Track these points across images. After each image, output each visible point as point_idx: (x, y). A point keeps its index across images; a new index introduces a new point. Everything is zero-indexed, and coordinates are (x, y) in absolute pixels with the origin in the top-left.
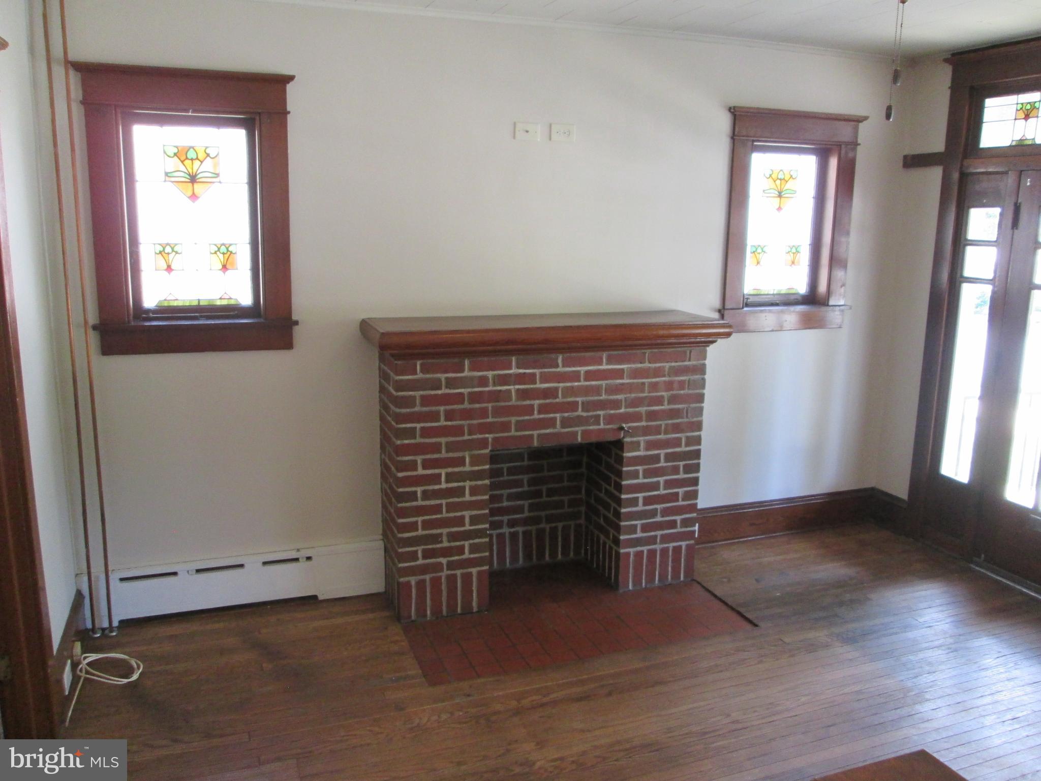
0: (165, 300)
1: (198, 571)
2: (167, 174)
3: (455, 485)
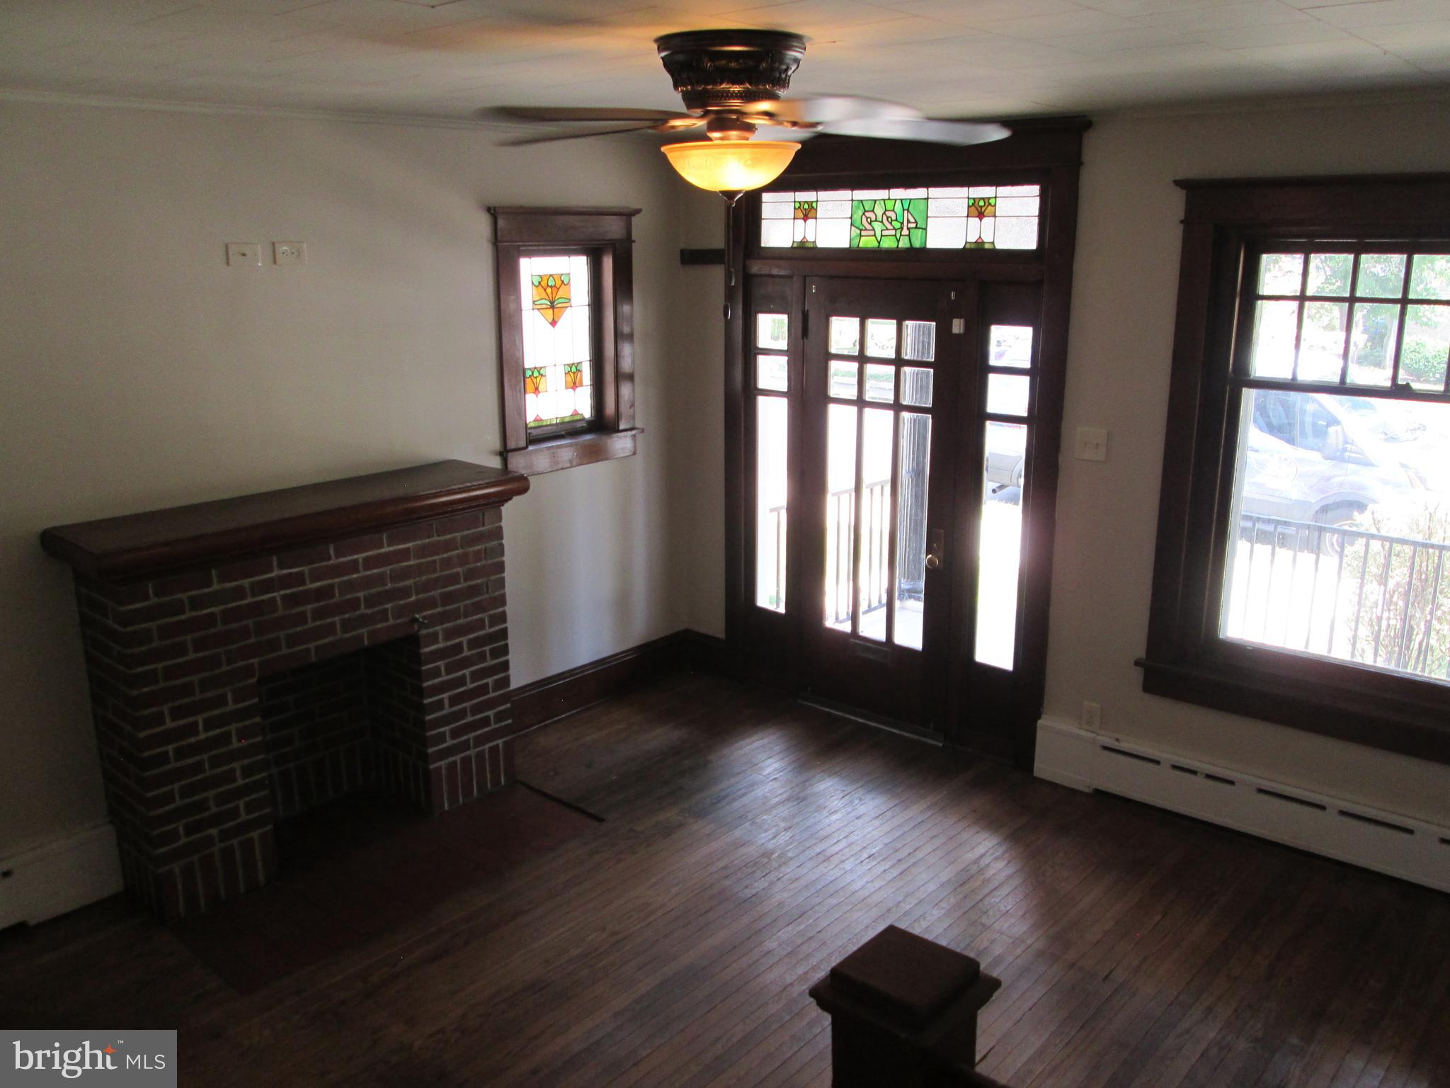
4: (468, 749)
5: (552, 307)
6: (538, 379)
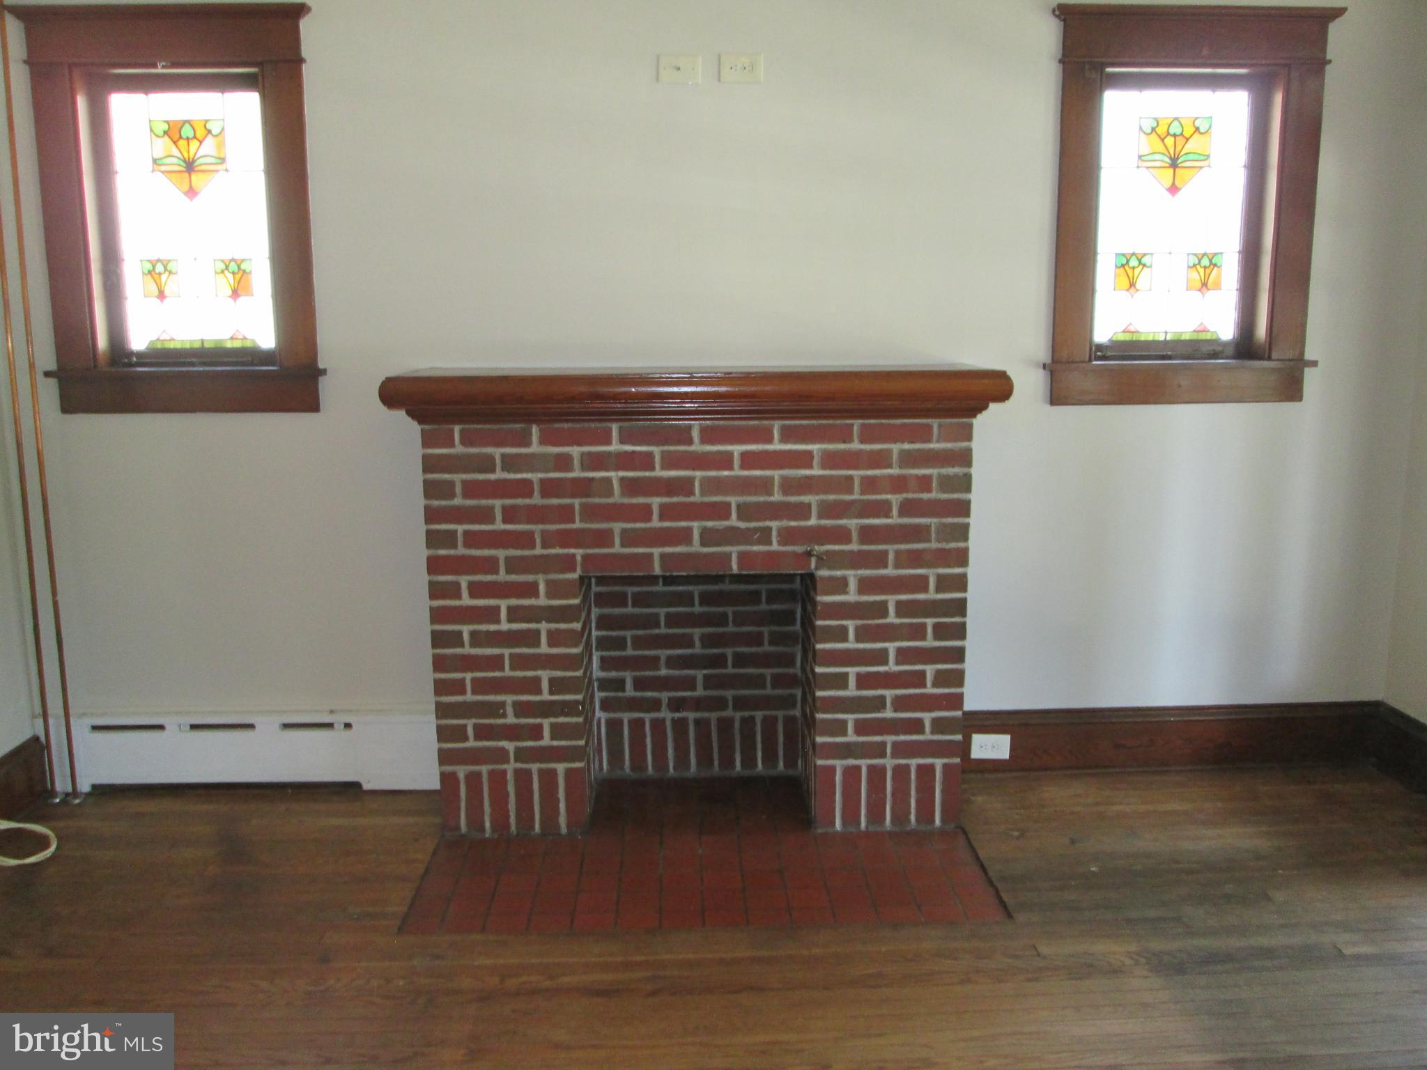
0: (158, 340)
1: (194, 727)
2: (155, 161)
3: (524, 626)
4: (883, 755)
5: (1174, 164)
6: (1137, 271)
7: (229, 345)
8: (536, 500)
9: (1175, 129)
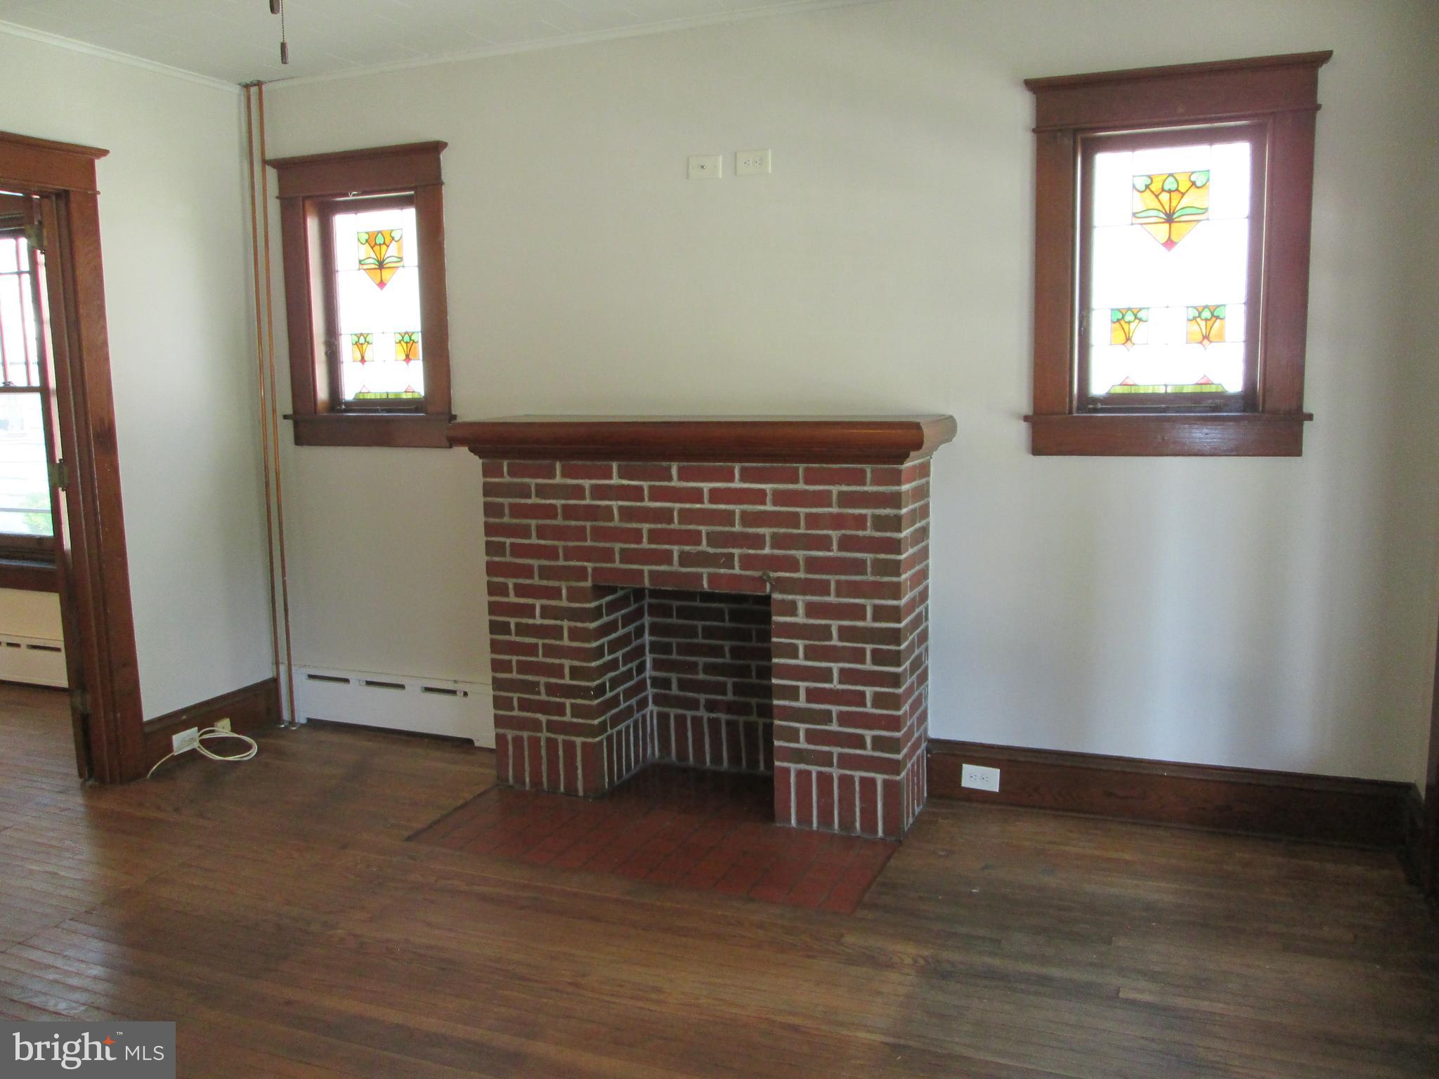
0: (360, 392)
1: (369, 683)
2: (360, 262)
3: (552, 622)
4: (830, 764)
5: (1169, 219)
6: (1133, 326)
7: (404, 396)
8: (559, 521)
9: (1171, 184)
